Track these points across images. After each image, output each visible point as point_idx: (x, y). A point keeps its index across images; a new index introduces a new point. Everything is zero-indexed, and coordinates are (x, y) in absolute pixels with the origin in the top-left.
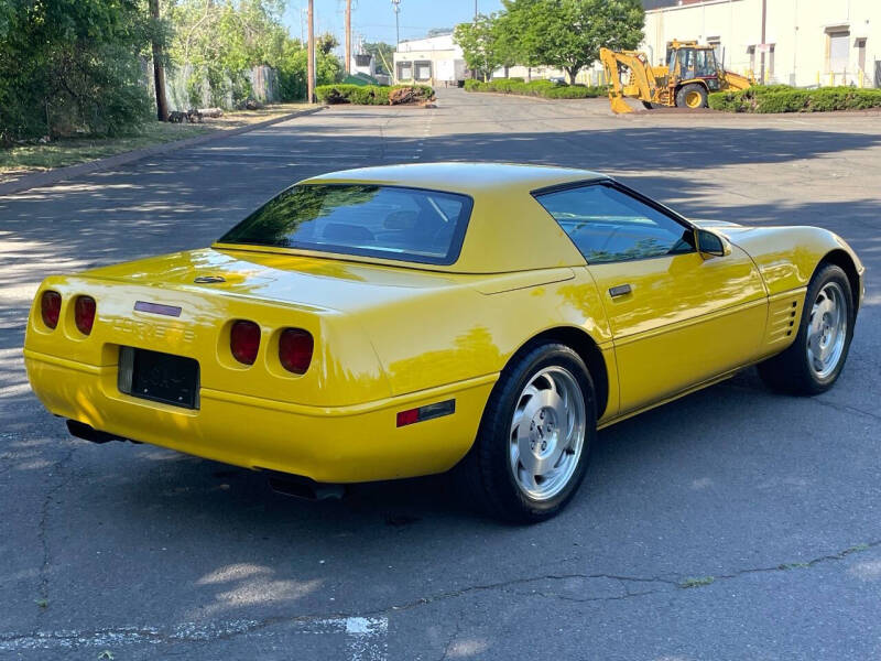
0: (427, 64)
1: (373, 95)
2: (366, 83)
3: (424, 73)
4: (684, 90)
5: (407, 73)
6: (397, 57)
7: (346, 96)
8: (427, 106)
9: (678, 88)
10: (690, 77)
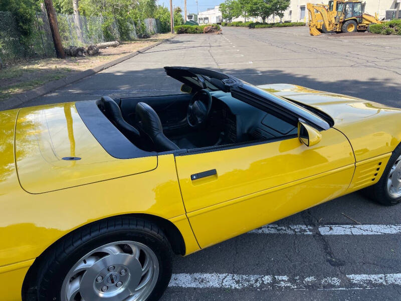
0: (207, 18)
1: (197, 29)
2: (193, 24)
3: (206, 21)
4: (346, 23)
5: (201, 22)
6: (199, 17)
7: (186, 30)
8: (218, 34)
9: (344, 22)
10: (349, 16)
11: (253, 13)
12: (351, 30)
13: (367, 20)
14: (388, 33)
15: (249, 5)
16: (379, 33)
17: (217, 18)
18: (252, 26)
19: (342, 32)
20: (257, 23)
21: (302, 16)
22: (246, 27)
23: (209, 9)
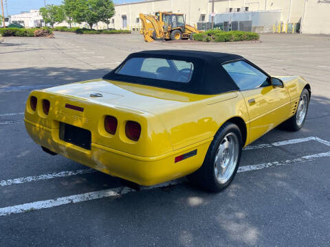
1: (26, 32)
4: (173, 32)
7: (14, 33)
8: (51, 38)
9: (171, 31)
10: (175, 27)
11: (79, 19)
12: (178, 38)
13: (189, 30)
14: (208, 41)
15: (75, 12)
16: (201, 40)
17: (35, 21)
18: (79, 31)
19: (170, 39)
20: (84, 29)
21: (124, 25)
22: (73, 32)
23: (23, 13)
